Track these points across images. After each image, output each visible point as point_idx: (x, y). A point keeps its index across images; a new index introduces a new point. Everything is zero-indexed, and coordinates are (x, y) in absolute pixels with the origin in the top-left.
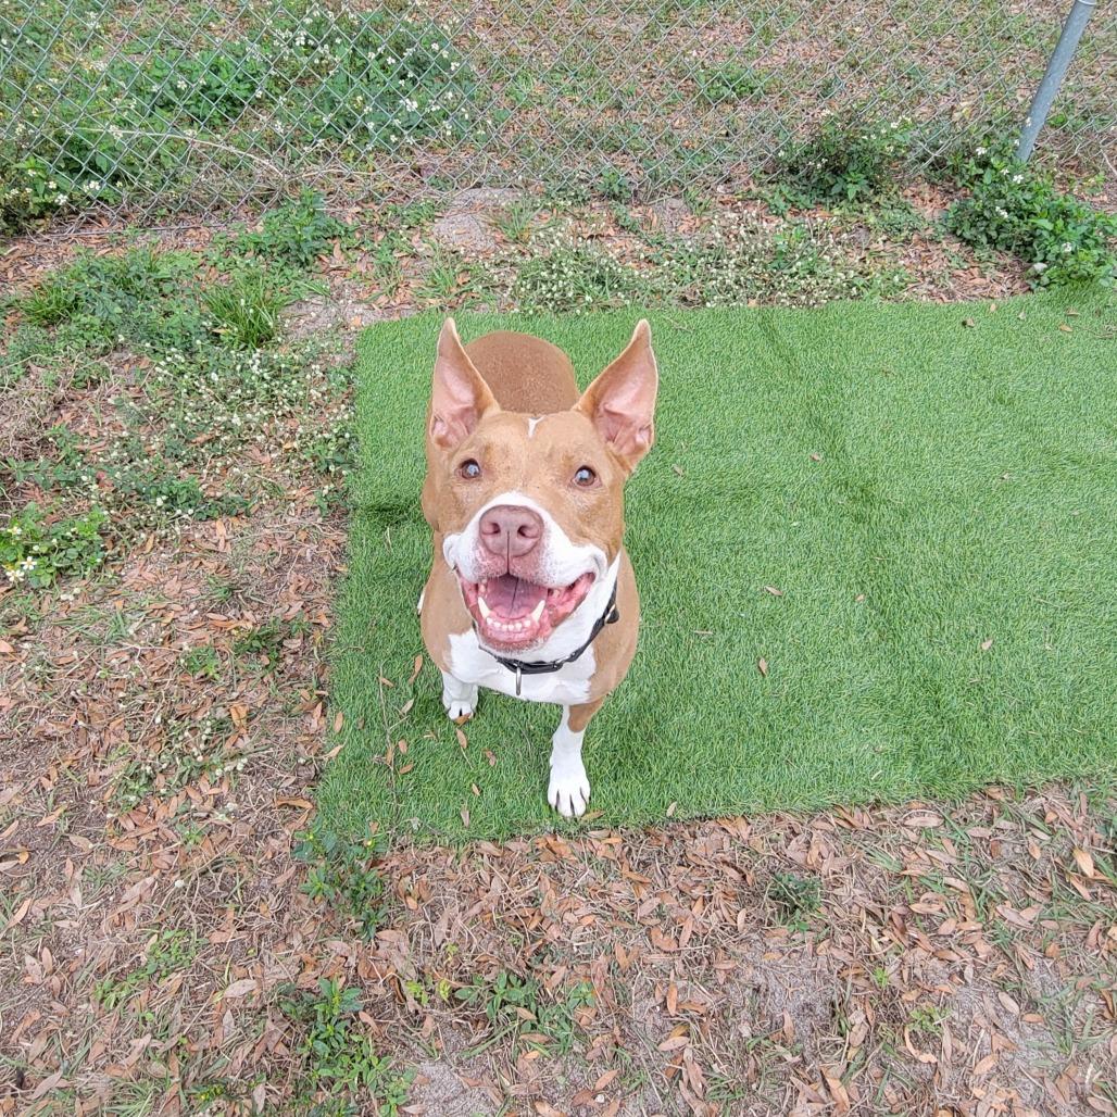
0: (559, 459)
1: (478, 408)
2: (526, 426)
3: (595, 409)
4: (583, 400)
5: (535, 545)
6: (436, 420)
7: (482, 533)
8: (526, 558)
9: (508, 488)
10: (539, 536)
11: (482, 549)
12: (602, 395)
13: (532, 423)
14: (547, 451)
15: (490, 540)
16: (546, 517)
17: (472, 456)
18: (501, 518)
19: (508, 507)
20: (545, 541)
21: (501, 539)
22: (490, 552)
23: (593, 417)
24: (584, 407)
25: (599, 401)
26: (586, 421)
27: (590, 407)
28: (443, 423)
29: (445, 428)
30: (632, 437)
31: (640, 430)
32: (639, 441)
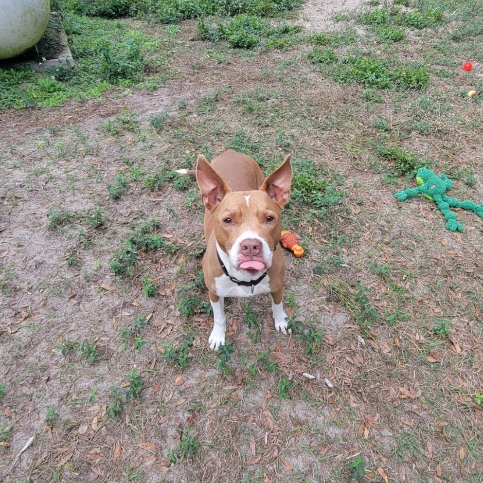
0: (260, 214)
3: (267, 188)
4: (263, 185)
5: (260, 252)
10: (261, 248)
11: (241, 255)
12: (270, 181)
13: (247, 198)
15: (244, 251)
16: (263, 241)
17: (228, 216)
18: (247, 244)
20: (263, 249)
25: (269, 184)
28: (206, 196)
29: (207, 198)
30: (282, 196)
31: (285, 193)
32: (285, 197)
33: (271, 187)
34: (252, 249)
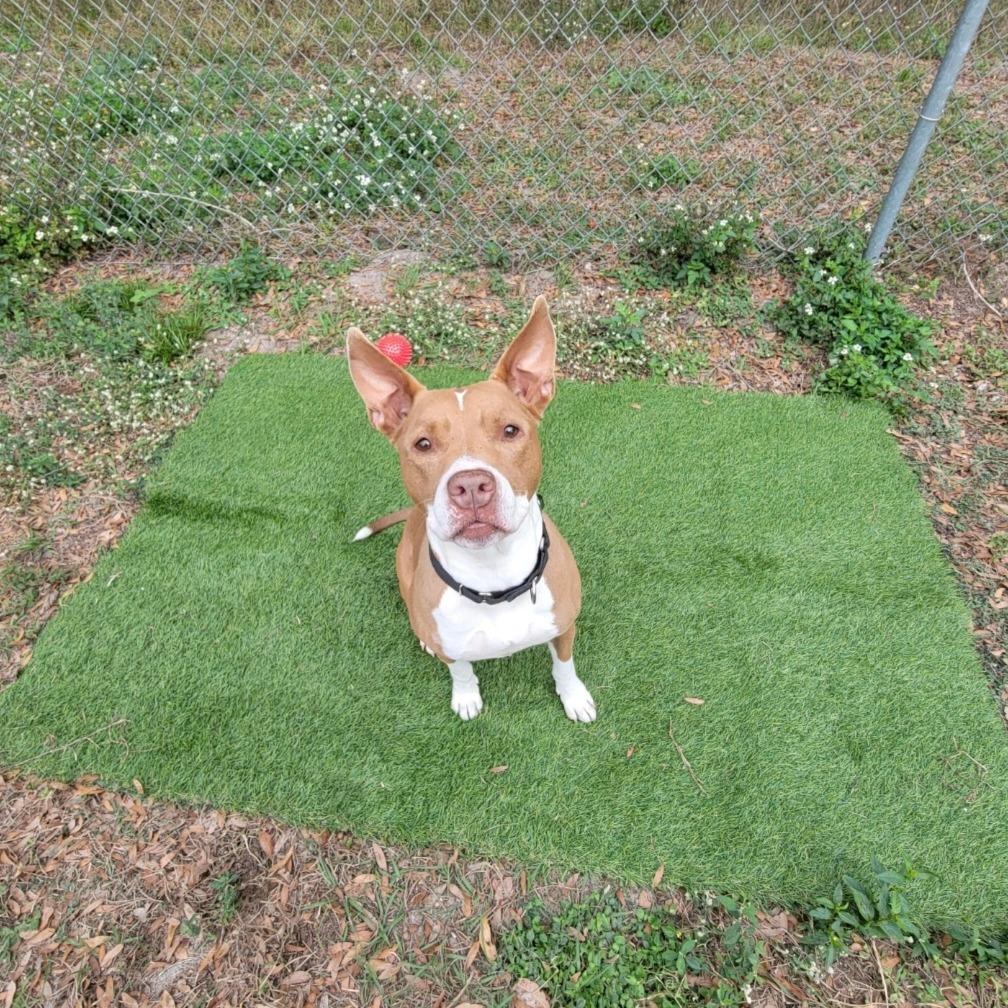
0: (489, 422)
1: (408, 392)
2: (455, 399)
3: (507, 376)
4: (497, 370)
5: (492, 495)
6: (371, 411)
7: (451, 494)
8: (487, 508)
9: (458, 454)
10: (494, 488)
11: (455, 508)
12: (512, 362)
13: (460, 396)
14: (478, 418)
15: (459, 499)
16: (496, 473)
17: (422, 436)
18: (464, 482)
19: (467, 471)
20: (499, 491)
21: (467, 497)
22: (460, 508)
23: (506, 381)
24: (499, 375)
25: (510, 367)
26: (501, 385)
27: (503, 374)
28: (378, 411)
29: (382, 415)
30: (539, 390)
31: (545, 383)
32: (544, 392)
33: (515, 373)
34: (475, 493)
